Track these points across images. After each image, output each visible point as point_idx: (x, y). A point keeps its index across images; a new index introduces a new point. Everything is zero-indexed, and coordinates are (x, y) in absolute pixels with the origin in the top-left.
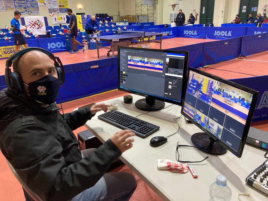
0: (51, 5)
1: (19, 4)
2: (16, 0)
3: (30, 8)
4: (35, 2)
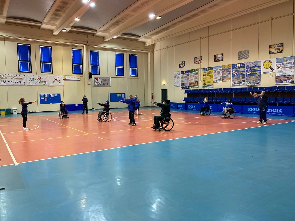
0: (282, 69)
1: (237, 72)
2: (235, 68)
3: (249, 77)
4: (257, 68)
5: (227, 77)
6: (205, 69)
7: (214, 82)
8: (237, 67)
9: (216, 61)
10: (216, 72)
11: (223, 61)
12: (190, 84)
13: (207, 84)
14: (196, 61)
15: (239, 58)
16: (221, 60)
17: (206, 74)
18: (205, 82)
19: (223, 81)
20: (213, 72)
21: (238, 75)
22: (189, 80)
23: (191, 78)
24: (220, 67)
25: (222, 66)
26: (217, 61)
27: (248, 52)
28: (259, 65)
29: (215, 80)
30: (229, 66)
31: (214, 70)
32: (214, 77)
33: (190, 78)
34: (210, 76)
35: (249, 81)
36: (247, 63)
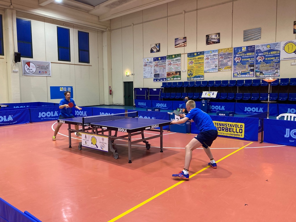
1: (242, 58)
2: (238, 53)
3: (260, 65)
4: (274, 52)
5: (226, 64)
6: (191, 55)
7: (205, 72)
8: (241, 51)
9: (208, 43)
10: (208, 59)
11: (220, 43)
12: (169, 74)
13: (194, 75)
14: (177, 43)
15: (246, 39)
16: (217, 43)
17: (193, 61)
18: (191, 71)
19: (219, 71)
20: (205, 58)
21: (243, 63)
22: (167, 69)
23: (169, 67)
24: (215, 52)
25: (218, 50)
26: (210, 44)
27: (259, 30)
28: (276, 48)
29: (207, 69)
30: (230, 49)
31: (205, 56)
32: (204, 65)
33: (167, 67)
34: (199, 63)
35: (261, 70)
36: (258, 46)
